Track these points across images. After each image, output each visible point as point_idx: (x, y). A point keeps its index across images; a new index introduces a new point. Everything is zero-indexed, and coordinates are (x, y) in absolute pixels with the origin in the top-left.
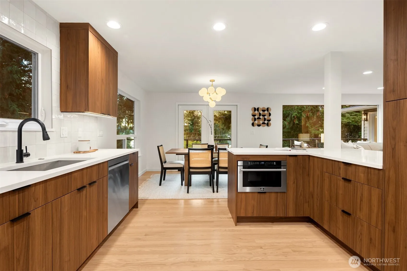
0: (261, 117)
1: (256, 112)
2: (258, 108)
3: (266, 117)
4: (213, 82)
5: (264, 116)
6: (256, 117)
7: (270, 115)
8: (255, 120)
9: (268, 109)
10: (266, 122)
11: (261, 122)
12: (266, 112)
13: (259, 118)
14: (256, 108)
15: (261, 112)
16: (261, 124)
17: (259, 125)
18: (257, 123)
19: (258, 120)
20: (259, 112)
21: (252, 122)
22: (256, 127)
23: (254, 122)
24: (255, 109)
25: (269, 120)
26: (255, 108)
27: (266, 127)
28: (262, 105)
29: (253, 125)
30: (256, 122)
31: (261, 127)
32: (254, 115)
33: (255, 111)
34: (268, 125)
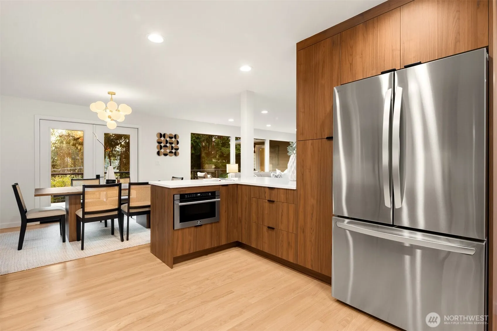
0: (168, 145)
1: (162, 139)
2: (164, 135)
3: (173, 145)
4: (113, 95)
5: (171, 143)
6: (162, 145)
7: (178, 143)
8: (161, 148)
9: (175, 136)
10: (174, 151)
11: (168, 151)
12: (173, 139)
13: (165, 146)
14: (163, 134)
15: (168, 139)
16: (168, 153)
17: (166, 155)
18: (164, 152)
19: (165, 148)
20: (165, 139)
21: (157, 150)
22: (163, 156)
23: (160, 150)
24: (161, 135)
25: (177, 149)
26: (161, 134)
27: (174, 157)
28: (169, 131)
29: (158, 153)
30: (162, 150)
31: (168, 156)
32: (159, 143)
33: (161, 137)
34: (176, 154)
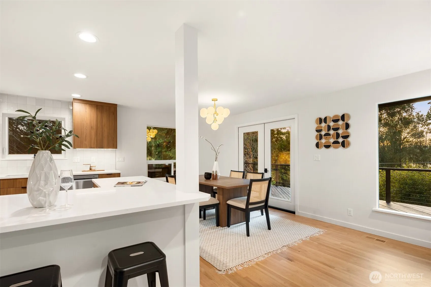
0: (332, 132)
1: (323, 125)
2: (326, 118)
3: (340, 132)
5: (336, 129)
6: (323, 133)
7: (347, 126)
8: (321, 137)
9: (343, 117)
10: (341, 140)
11: (332, 140)
12: (341, 122)
13: (327, 135)
14: (323, 118)
15: (332, 124)
16: (332, 145)
17: (327, 147)
18: (325, 143)
19: (327, 138)
20: (327, 124)
21: (316, 141)
22: (324, 149)
23: (319, 141)
24: (320, 121)
25: (346, 137)
26: (320, 119)
27: (341, 148)
28: (331, 113)
29: (317, 145)
30: (323, 141)
31: (331, 149)
32: (318, 131)
33: (321, 122)
34: (344, 145)
